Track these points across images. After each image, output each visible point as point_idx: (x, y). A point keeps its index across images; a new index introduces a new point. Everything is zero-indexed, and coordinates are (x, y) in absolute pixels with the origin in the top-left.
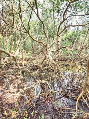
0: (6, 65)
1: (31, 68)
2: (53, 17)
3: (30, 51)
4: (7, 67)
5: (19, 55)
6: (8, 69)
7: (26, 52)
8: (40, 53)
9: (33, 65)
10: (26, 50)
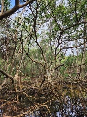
0: (3, 89)
1: (29, 92)
2: (50, 45)
3: (30, 76)
4: (3, 92)
5: (18, 79)
6: (5, 94)
7: (26, 77)
8: (39, 77)
9: (32, 89)
10: (26, 74)
